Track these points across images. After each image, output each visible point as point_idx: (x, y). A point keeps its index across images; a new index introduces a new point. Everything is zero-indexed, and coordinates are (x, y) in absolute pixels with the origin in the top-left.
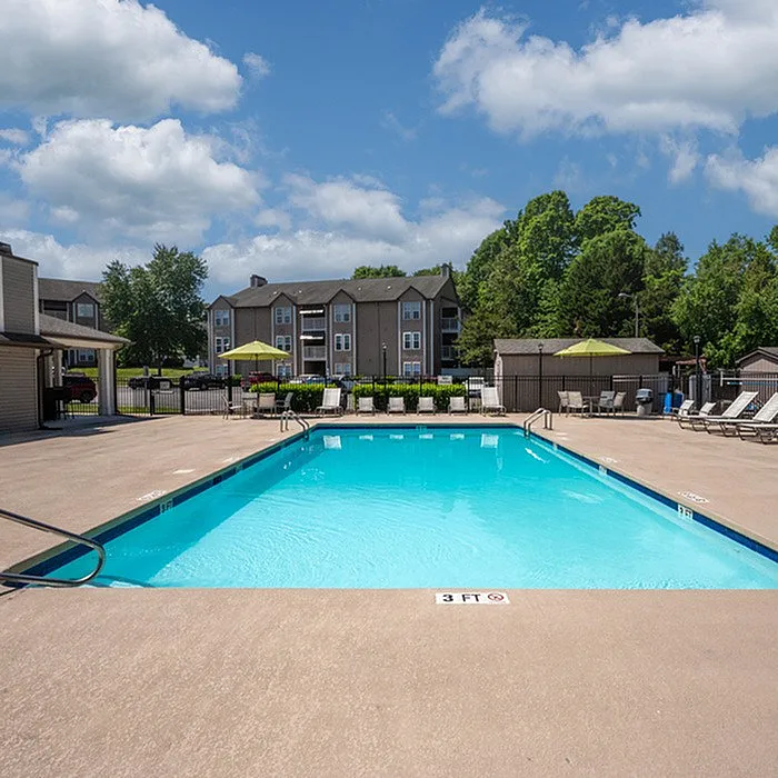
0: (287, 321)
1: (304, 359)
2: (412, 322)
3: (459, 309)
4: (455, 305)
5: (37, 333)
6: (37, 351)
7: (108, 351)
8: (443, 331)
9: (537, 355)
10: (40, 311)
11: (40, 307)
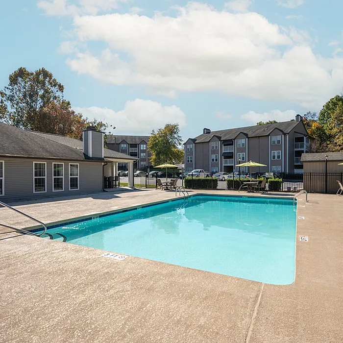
0: (216, 148)
1: (223, 165)
2: (277, 146)
3: (304, 137)
4: (302, 136)
5: (103, 157)
6: (103, 163)
7: (131, 163)
8: (295, 150)
9: (325, 161)
10: (104, 147)
11: (104, 146)
